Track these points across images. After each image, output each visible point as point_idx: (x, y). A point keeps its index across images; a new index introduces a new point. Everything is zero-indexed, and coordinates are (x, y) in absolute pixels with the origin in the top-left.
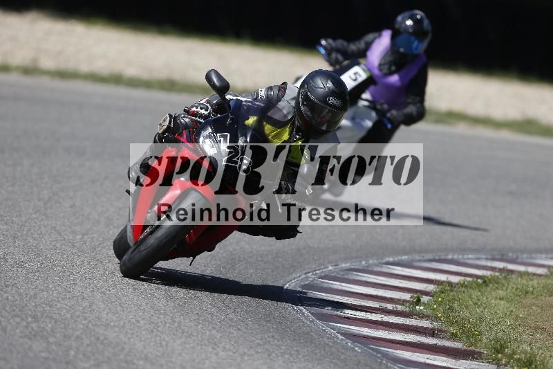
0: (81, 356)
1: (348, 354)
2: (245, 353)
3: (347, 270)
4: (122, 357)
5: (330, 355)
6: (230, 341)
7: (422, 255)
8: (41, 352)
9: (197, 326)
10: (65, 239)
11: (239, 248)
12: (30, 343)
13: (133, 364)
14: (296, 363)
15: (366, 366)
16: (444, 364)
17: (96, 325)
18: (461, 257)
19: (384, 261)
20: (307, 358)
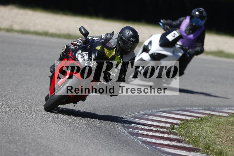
0: (31, 151)
1: (144, 150)
2: (100, 150)
3: (143, 114)
4: (48, 151)
5: (136, 150)
6: (94, 144)
7: (175, 108)
8: (14, 149)
9: (80, 138)
10: (24, 102)
11: (97, 105)
12: (9, 145)
13: (53, 154)
14: (122, 153)
15: (151, 155)
16: (184, 154)
17: (37, 138)
18: (191, 109)
19: (159, 110)
20: (126, 151)
